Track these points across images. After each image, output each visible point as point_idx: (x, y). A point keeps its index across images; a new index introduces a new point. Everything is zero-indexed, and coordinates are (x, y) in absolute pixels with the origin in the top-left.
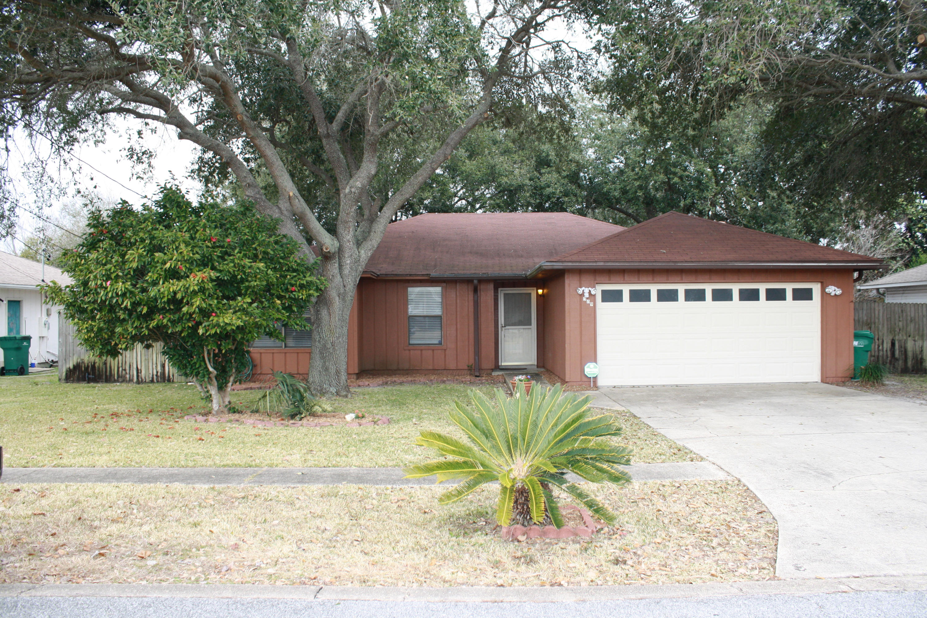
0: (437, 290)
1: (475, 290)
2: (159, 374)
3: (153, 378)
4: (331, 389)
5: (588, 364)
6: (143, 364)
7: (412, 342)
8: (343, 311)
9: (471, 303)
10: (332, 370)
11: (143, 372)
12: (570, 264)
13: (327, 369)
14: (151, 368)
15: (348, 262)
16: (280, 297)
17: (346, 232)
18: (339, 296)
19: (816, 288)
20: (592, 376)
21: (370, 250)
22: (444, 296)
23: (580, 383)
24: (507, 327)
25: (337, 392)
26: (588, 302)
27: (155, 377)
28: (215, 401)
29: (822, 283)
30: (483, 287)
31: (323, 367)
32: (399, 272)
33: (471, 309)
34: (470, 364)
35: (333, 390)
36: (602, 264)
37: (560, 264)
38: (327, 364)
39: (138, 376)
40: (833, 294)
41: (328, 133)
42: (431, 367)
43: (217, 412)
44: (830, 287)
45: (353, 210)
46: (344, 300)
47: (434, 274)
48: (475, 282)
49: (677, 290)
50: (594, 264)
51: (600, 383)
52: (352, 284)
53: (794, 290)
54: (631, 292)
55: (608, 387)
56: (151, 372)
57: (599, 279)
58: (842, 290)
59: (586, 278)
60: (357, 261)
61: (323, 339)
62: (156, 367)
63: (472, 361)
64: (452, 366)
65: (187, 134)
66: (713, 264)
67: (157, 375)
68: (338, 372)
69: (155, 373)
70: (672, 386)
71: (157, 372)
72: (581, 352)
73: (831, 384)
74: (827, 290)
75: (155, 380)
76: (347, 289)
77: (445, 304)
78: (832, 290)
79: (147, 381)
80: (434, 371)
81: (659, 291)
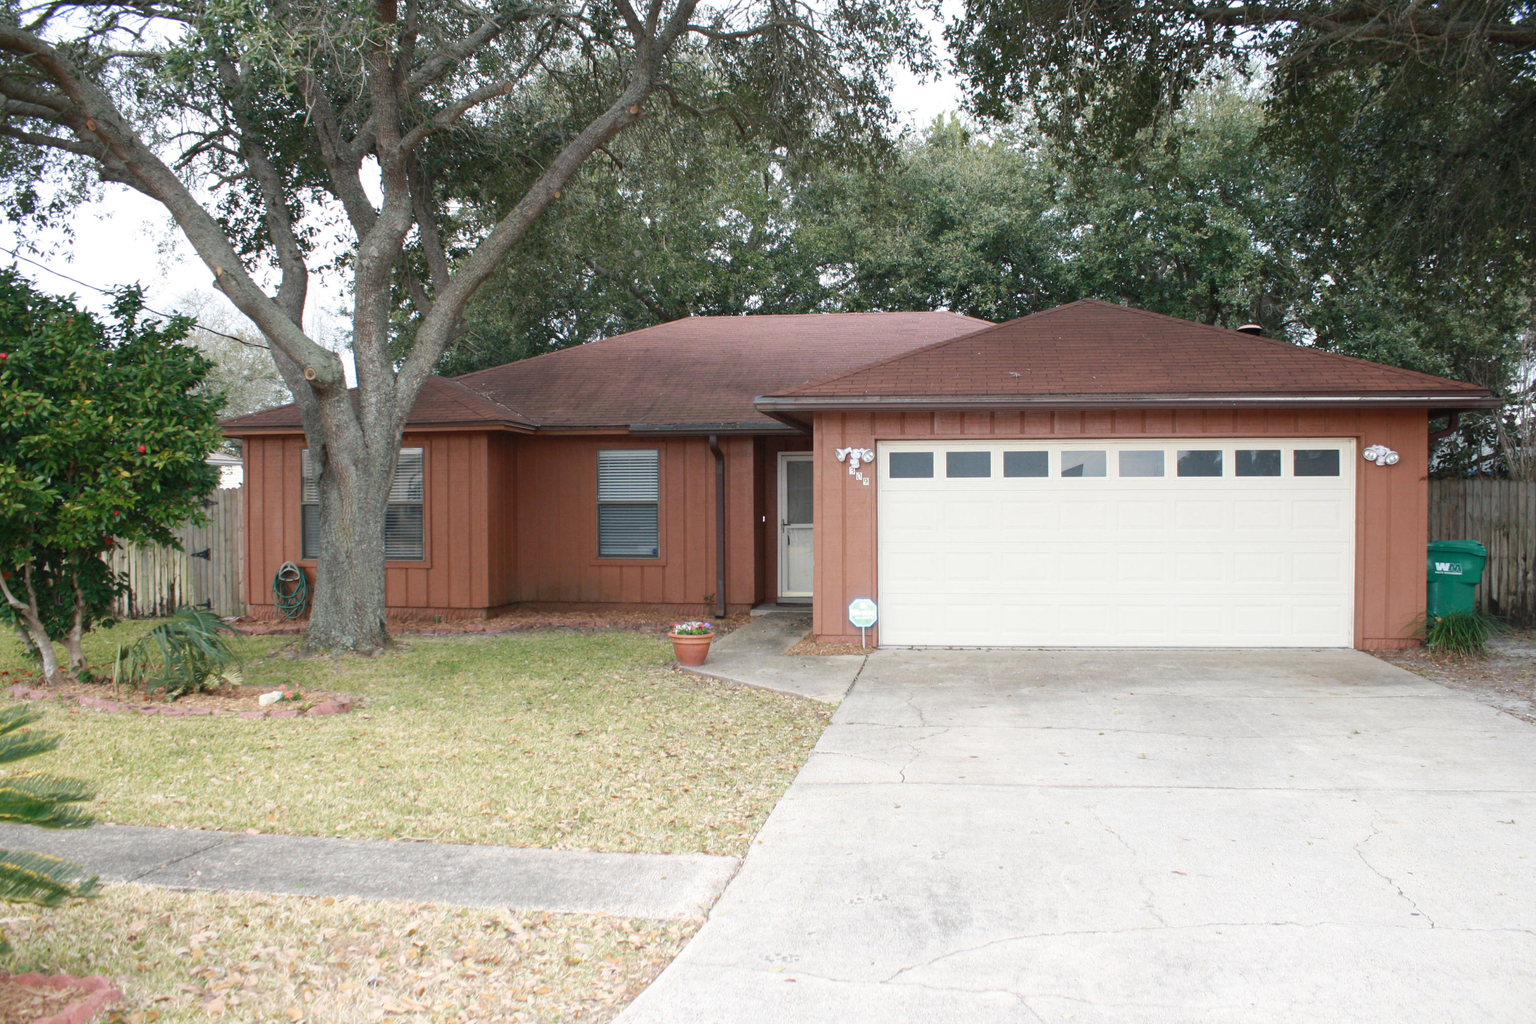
0: (651, 454)
1: (719, 455)
2: (165, 602)
3: (155, 609)
4: (345, 639)
5: (857, 601)
6: (139, 583)
7: (605, 551)
8: (367, 493)
9: (712, 480)
10: (348, 602)
11: (139, 599)
12: (812, 401)
13: (337, 602)
14: (151, 591)
15: (373, 400)
18: (356, 466)
19: (1346, 450)
20: (863, 626)
21: (416, 376)
22: (662, 466)
23: (843, 638)
24: (793, 526)
25: (354, 645)
26: (859, 476)
27: (158, 607)
28: (46, 660)
29: (1358, 438)
30: (734, 448)
31: (331, 597)
33: (712, 491)
34: (710, 594)
35: (348, 641)
36: (876, 400)
38: (338, 591)
39: (130, 605)
40: (1380, 462)
41: (338, 158)
42: (638, 599)
44: (1374, 447)
46: (366, 471)
47: (637, 424)
48: (713, 439)
49: (1045, 454)
50: (861, 401)
51: (887, 637)
52: (383, 442)
53: (1298, 454)
54: (951, 456)
55: (899, 647)
56: (152, 598)
57: (880, 431)
58: (1399, 455)
59: (856, 429)
60: (390, 398)
61: (332, 545)
62: (161, 590)
63: (712, 589)
64: (678, 597)
65: (112, 170)
67: (161, 604)
68: (359, 608)
69: (158, 601)
70: (1030, 648)
71: (162, 599)
72: (844, 578)
73: (1372, 654)
74: (1366, 453)
75: (159, 613)
76: (372, 451)
77: (663, 482)
78: (1380, 453)
79: (146, 613)
80: (644, 606)
81: (1008, 456)
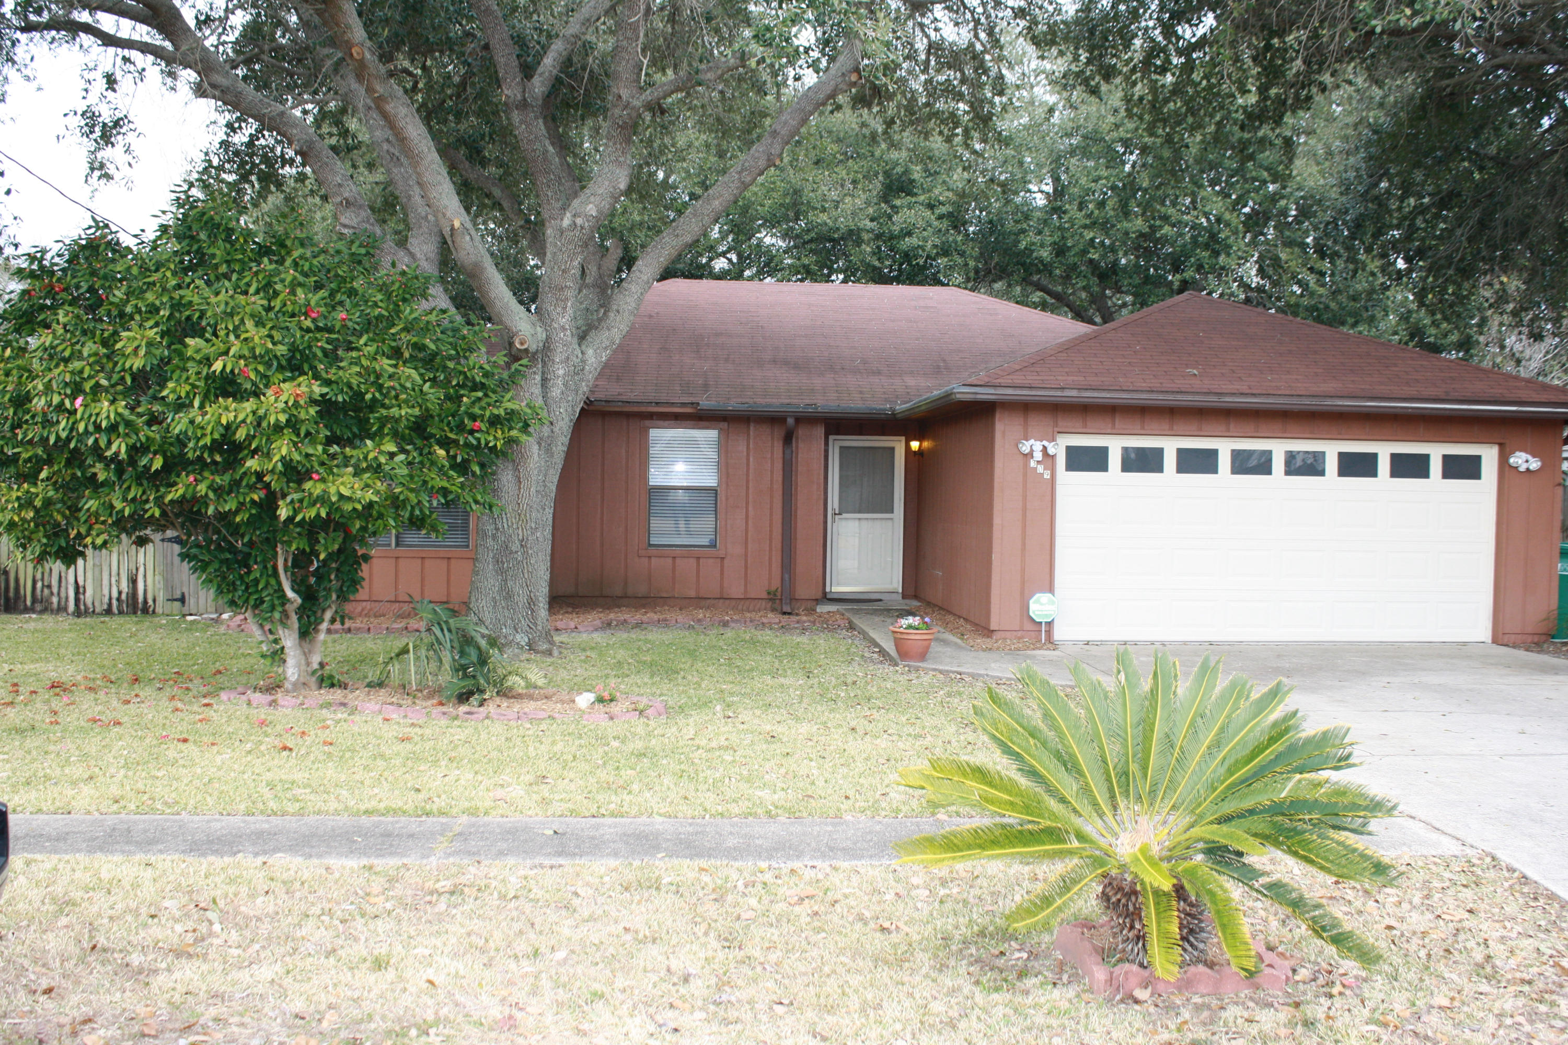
0: (710, 435)
1: (788, 439)
2: (124, 596)
3: (110, 604)
4: (518, 637)
5: (1038, 595)
6: (89, 575)
7: (654, 541)
8: (545, 476)
9: (779, 465)
10: (521, 598)
11: (89, 592)
12: (1010, 391)
13: (509, 596)
14: (106, 582)
15: (561, 372)
16: (445, 443)
17: (559, 309)
18: (539, 444)
19: (1489, 455)
20: (1044, 620)
21: (606, 348)
22: (723, 448)
23: (1019, 634)
24: (845, 515)
25: (529, 644)
26: (1040, 469)
27: (115, 602)
28: (291, 662)
29: (1501, 445)
30: (801, 432)
31: (501, 590)
32: (631, 396)
33: (778, 476)
34: (773, 589)
35: (522, 639)
36: (1074, 393)
37: (992, 391)
38: (510, 583)
39: (77, 600)
40: (1522, 468)
41: (525, 99)
42: (692, 594)
43: (295, 684)
44: (1518, 454)
45: (576, 263)
46: (549, 451)
47: (706, 402)
48: (790, 421)
49: (1216, 451)
50: (1059, 393)
51: (1058, 635)
52: (567, 419)
53: (1446, 459)
54: (1126, 451)
55: (1075, 643)
56: (106, 591)
57: (1063, 423)
58: (1542, 460)
59: (1037, 422)
60: (578, 371)
61: (504, 532)
62: (118, 581)
63: (776, 584)
64: (736, 591)
65: (213, 86)
66: (1295, 401)
67: (118, 599)
68: (531, 603)
69: (115, 594)
70: (1201, 643)
71: (120, 593)
72: (1023, 570)
73: (1514, 647)
74: (1512, 460)
75: (115, 609)
76: (556, 430)
77: (724, 467)
78: (1521, 460)
79: (98, 610)
80: (700, 601)
81: (1181, 453)
